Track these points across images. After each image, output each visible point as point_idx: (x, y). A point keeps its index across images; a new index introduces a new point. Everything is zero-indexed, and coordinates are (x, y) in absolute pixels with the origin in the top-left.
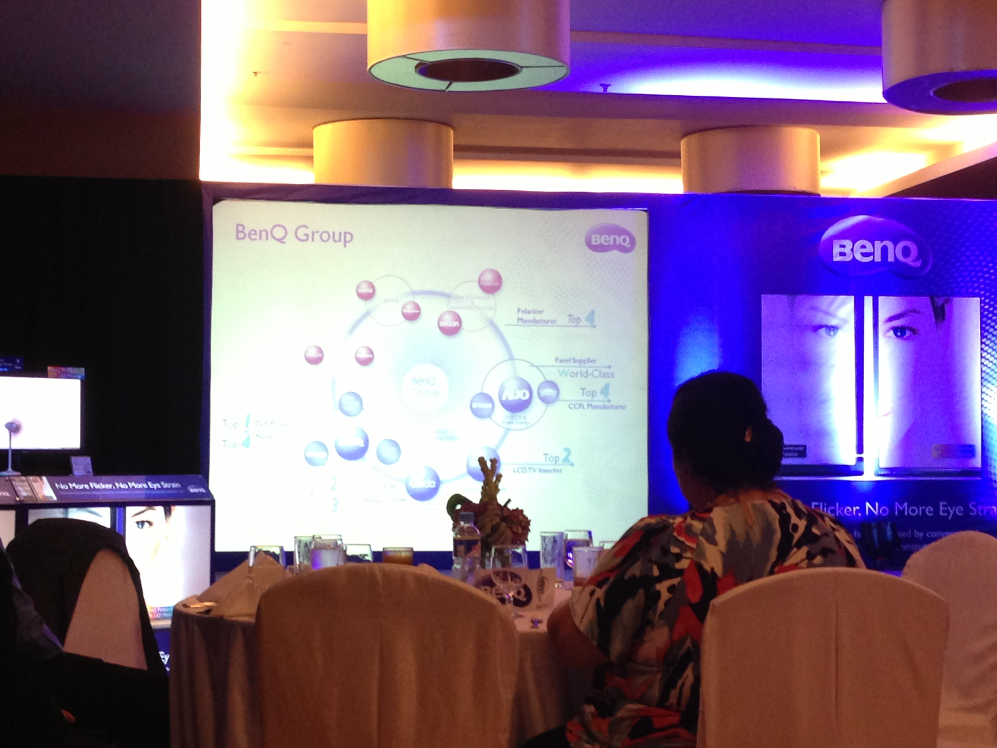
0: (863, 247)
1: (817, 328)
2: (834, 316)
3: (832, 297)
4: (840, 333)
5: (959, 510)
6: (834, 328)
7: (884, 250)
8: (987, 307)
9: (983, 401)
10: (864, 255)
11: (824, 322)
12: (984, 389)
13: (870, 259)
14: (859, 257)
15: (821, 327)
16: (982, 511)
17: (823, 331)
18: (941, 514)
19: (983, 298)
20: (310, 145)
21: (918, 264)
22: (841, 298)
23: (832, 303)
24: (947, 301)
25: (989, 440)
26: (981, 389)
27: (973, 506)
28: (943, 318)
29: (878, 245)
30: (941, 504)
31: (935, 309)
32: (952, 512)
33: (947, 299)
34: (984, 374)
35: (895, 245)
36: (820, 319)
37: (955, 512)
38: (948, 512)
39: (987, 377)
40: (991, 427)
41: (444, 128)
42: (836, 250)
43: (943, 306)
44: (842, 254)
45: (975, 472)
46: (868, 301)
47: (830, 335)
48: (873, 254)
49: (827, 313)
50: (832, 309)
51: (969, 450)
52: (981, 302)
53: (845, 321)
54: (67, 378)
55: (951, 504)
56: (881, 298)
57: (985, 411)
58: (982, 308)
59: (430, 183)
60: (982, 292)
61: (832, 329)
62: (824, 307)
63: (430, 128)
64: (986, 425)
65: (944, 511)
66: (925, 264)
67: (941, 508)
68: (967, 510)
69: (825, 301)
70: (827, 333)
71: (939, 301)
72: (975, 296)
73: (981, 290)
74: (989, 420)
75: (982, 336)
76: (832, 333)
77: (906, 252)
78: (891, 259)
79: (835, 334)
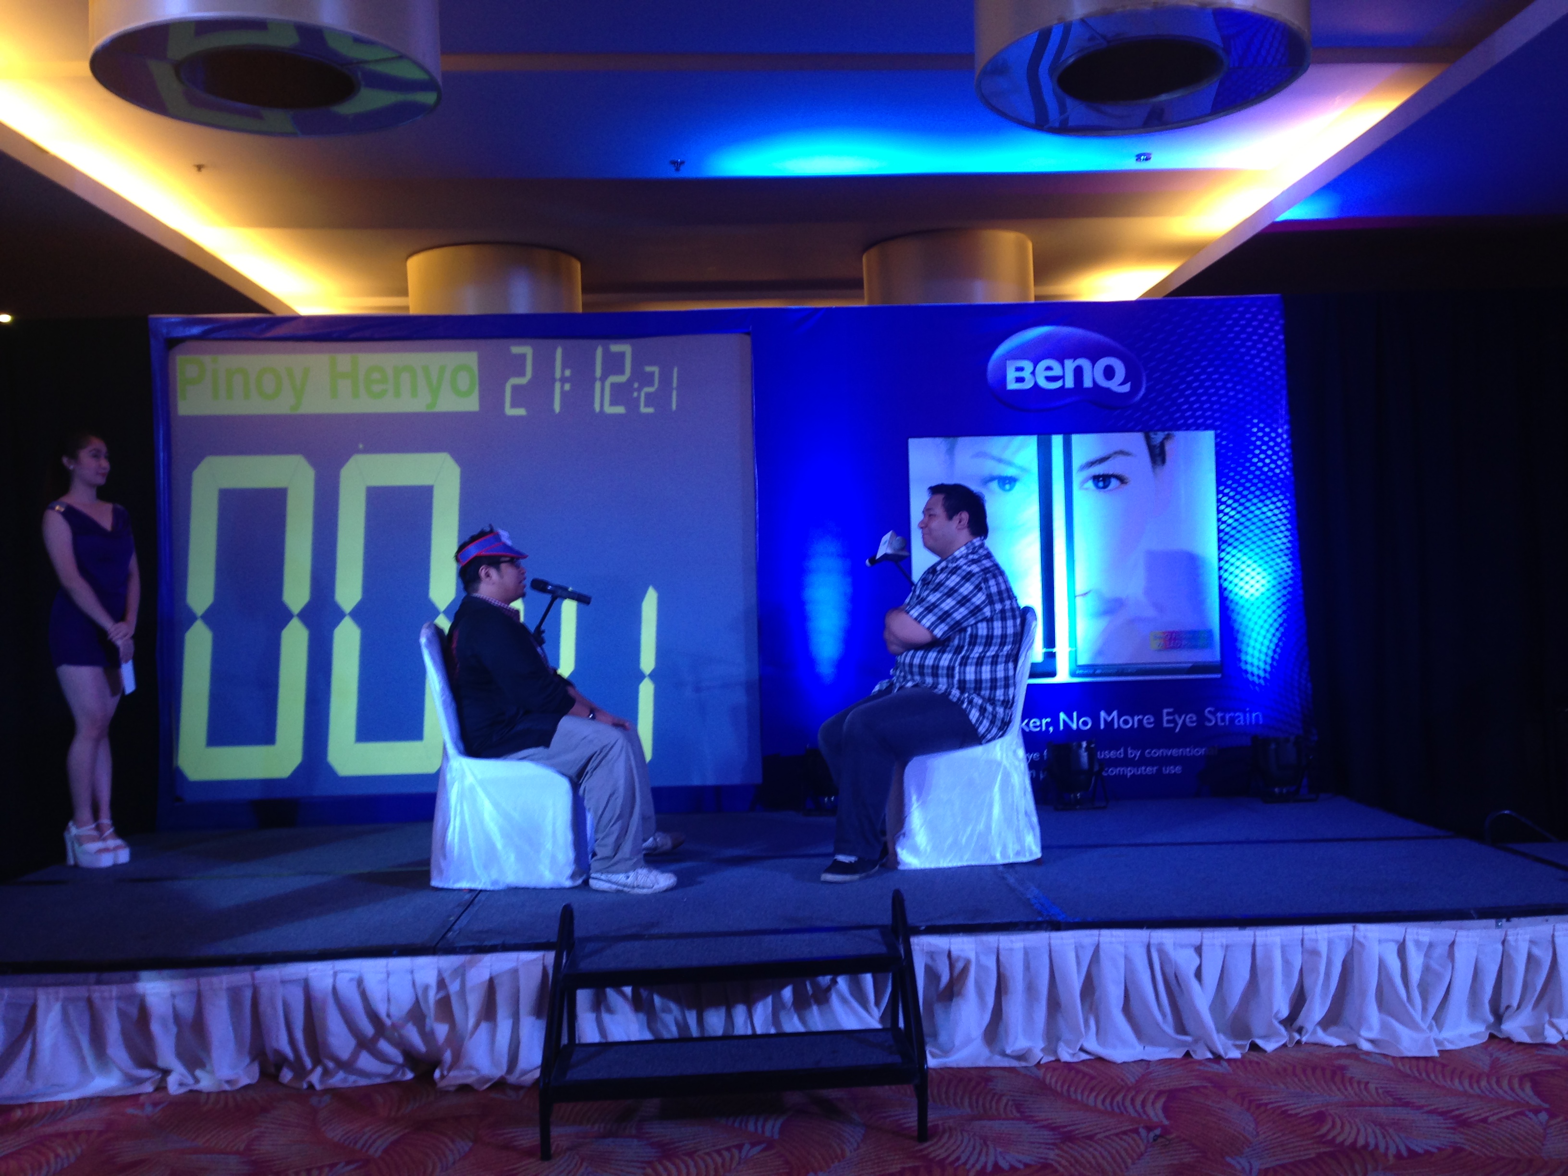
0: (1049, 368)
1: (986, 481)
2: (1010, 463)
3: (1006, 438)
4: (1018, 485)
5: (1190, 719)
6: (1011, 481)
7: (1078, 372)
8: (1224, 443)
10: (1049, 379)
11: (996, 473)
14: (1043, 383)
15: (991, 479)
17: (994, 485)
18: (1165, 725)
19: (1219, 431)
21: (1126, 388)
22: (1019, 439)
23: (1006, 447)
24: (1167, 437)
25: (1230, 623)
27: (1211, 712)
28: (1163, 461)
29: (1070, 365)
30: (1165, 711)
31: (1151, 448)
32: (1180, 722)
33: (1168, 435)
35: (1093, 363)
36: (990, 468)
37: (1184, 722)
38: (1174, 721)
40: (1232, 606)
42: (1011, 375)
43: (1162, 445)
44: (1020, 380)
46: (1057, 441)
47: (1004, 490)
48: (1062, 377)
49: (1002, 460)
50: (1007, 455)
51: (1203, 637)
53: (1026, 470)
55: (1179, 711)
56: (1076, 438)
60: (1218, 423)
61: (1007, 481)
62: (996, 452)
65: (1169, 721)
66: (1136, 388)
67: (1165, 718)
68: (1202, 719)
69: (998, 445)
70: (1001, 487)
71: (1159, 437)
73: (1216, 420)
74: (1231, 596)
76: (1007, 487)
77: (1109, 373)
78: (1088, 383)
79: (1010, 490)
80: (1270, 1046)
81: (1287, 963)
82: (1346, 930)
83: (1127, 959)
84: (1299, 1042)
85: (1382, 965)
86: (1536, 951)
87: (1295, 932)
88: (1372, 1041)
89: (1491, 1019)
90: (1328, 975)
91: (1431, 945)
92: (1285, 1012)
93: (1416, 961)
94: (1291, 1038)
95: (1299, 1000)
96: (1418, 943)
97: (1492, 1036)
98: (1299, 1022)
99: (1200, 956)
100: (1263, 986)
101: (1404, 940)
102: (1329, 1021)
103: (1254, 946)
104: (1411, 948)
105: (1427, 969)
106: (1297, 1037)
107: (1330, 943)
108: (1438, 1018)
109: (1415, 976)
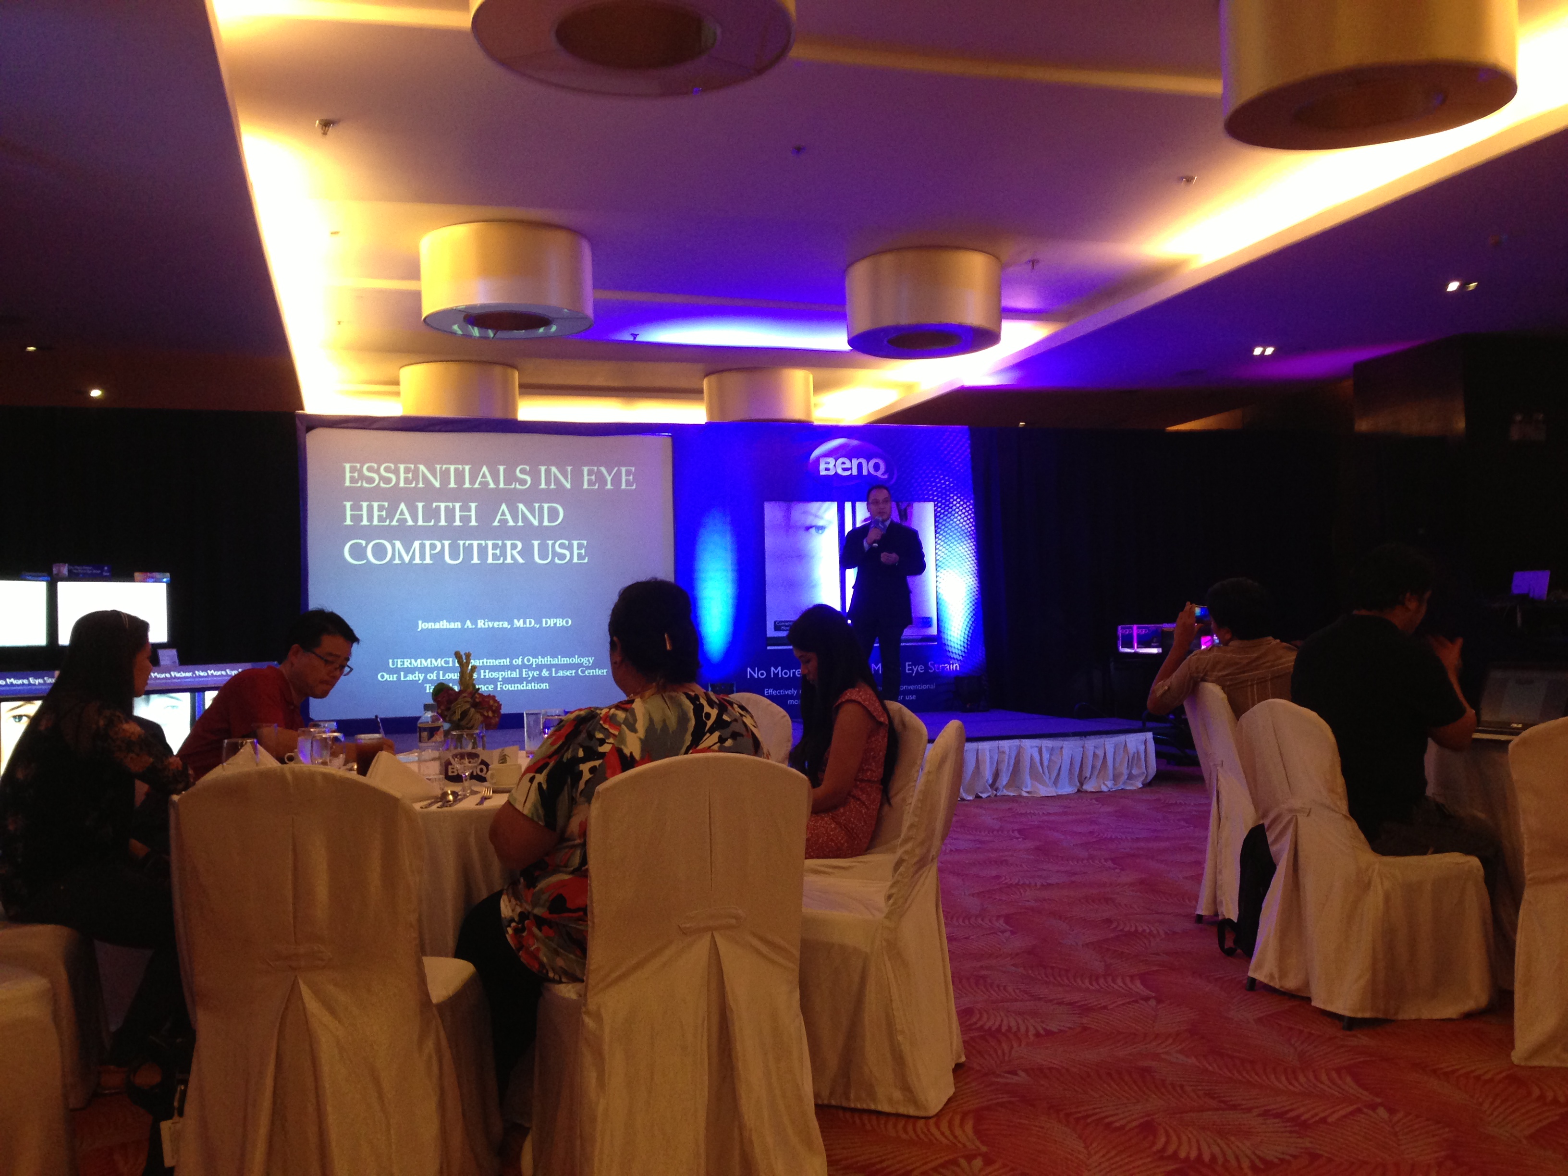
0: (844, 463)
1: (808, 528)
2: (821, 518)
3: (819, 503)
4: (826, 531)
5: (920, 668)
6: (820, 528)
7: (860, 466)
8: (939, 509)
9: (938, 583)
10: (845, 469)
11: (814, 524)
12: (938, 574)
13: (847, 473)
14: (840, 472)
15: (811, 527)
16: (938, 668)
17: (813, 530)
18: (907, 672)
19: (936, 503)
20: (397, 383)
21: (886, 477)
22: (827, 504)
23: (819, 509)
25: (942, 613)
26: (936, 573)
27: (931, 664)
28: (907, 517)
29: (855, 462)
30: (907, 664)
31: (900, 511)
32: (915, 670)
33: (909, 504)
34: (938, 562)
35: (868, 462)
36: (810, 520)
37: (917, 669)
38: (912, 670)
39: (939, 564)
40: (943, 603)
41: (509, 370)
42: (822, 466)
43: (905, 510)
44: (827, 469)
45: (931, 638)
46: (848, 506)
48: (851, 469)
49: (816, 516)
50: (820, 513)
51: (927, 622)
52: (935, 506)
53: (830, 522)
54: (155, 581)
55: (915, 664)
56: (858, 504)
57: (939, 591)
58: (935, 510)
59: (498, 414)
60: (935, 498)
62: (814, 511)
63: (498, 370)
64: (940, 602)
65: (909, 670)
66: (890, 477)
67: (907, 668)
68: (927, 668)
69: (814, 506)
70: (817, 532)
71: (903, 505)
72: (930, 501)
73: (934, 496)
74: (943, 598)
75: (936, 532)
76: (820, 531)
77: (877, 467)
78: (865, 473)
79: (822, 533)
80: (984, 796)
81: (991, 758)
82: (1016, 742)
84: (996, 795)
85: (1032, 758)
86: (1097, 752)
87: (996, 743)
88: (1028, 792)
89: (1078, 784)
90: (1009, 763)
91: (1052, 749)
92: (990, 781)
93: (1046, 756)
94: (992, 793)
95: (996, 775)
96: (1047, 748)
97: (1079, 791)
98: (997, 785)
100: (981, 768)
101: (1041, 747)
102: (1010, 784)
103: (978, 750)
104: (1044, 750)
105: (1050, 760)
106: (995, 792)
107: (1010, 748)
108: (1055, 783)
109: (1046, 763)
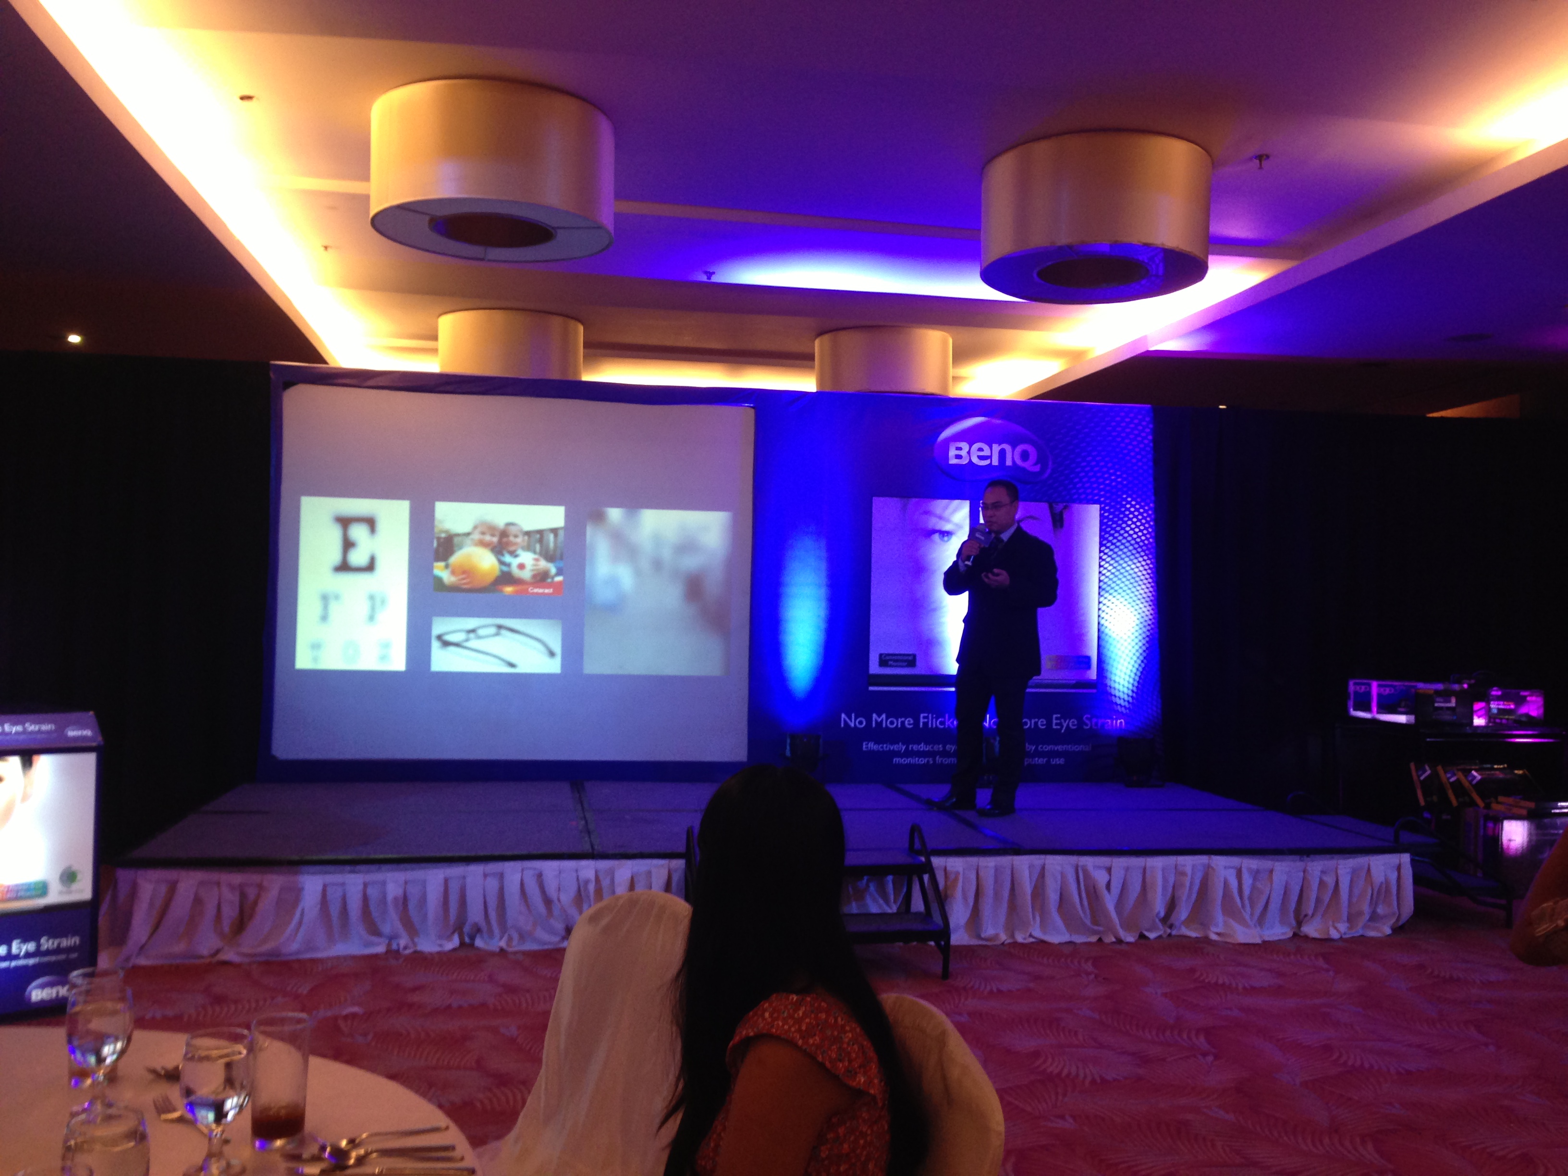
0: (981, 450)
1: (930, 533)
2: (948, 521)
3: (947, 501)
4: (954, 538)
5: (1072, 723)
7: (1002, 453)
8: (1106, 514)
9: (1101, 612)
10: (981, 458)
11: (937, 528)
12: (1102, 599)
13: (987, 462)
14: (975, 460)
15: (934, 531)
16: (1096, 724)
17: (936, 537)
18: (1054, 726)
19: (1103, 506)
20: (434, 337)
21: (1037, 469)
22: (956, 502)
23: (946, 507)
24: (1065, 507)
25: (1105, 651)
26: (1099, 599)
27: (1087, 718)
28: (1062, 526)
29: (996, 448)
30: (1054, 716)
31: (1053, 515)
32: (1065, 725)
34: (1101, 584)
35: (1013, 448)
36: (933, 523)
37: (1068, 725)
38: (1061, 724)
39: (1104, 586)
40: (1107, 638)
42: (952, 452)
43: (1061, 514)
44: (959, 457)
45: (1090, 684)
47: (943, 540)
48: (990, 457)
49: (941, 518)
50: (946, 514)
51: (1086, 661)
52: (1101, 509)
53: (959, 527)
55: (1065, 716)
57: (1102, 622)
58: (1101, 515)
60: (1102, 499)
61: (946, 534)
62: (938, 511)
63: (557, 323)
64: (1103, 636)
65: (1057, 724)
66: (1044, 469)
67: (1054, 721)
68: (1081, 723)
69: (939, 505)
70: (940, 538)
71: (1058, 508)
72: (1095, 502)
73: (1101, 496)
74: (1107, 631)
75: (1101, 545)
76: (946, 538)
77: (1025, 456)
78: (1009, 462)
79: (948, 541)
80: (1152, 935)
81: (1165, 880)
82: (1203, 859)
83: (1063, 875)
84: (1170, 935)
85: (1226, 883)
86: (1326, 878)
87: (1171, 860)
88: (1218, 934)
89: (1294, 923)
90: (1191, 888)
91: (1258, 872)
92: (1162, 914)
93: (1247, 880)
94: (1165, 932)
95: (1172, 906)
96: (1250, 870)
97: (1295, 934)
98: (1173, 919)
99: (1110, 875)
100: (1150, 894)
101: (1241, 868)
102: (1192, 920)
103: (1145, 869)
104: (1244, 870)
105: (1253, 888)
106: (1169, 931)
107: (1194, 867)
108: (1261, 921)
109: (1247, 892)
